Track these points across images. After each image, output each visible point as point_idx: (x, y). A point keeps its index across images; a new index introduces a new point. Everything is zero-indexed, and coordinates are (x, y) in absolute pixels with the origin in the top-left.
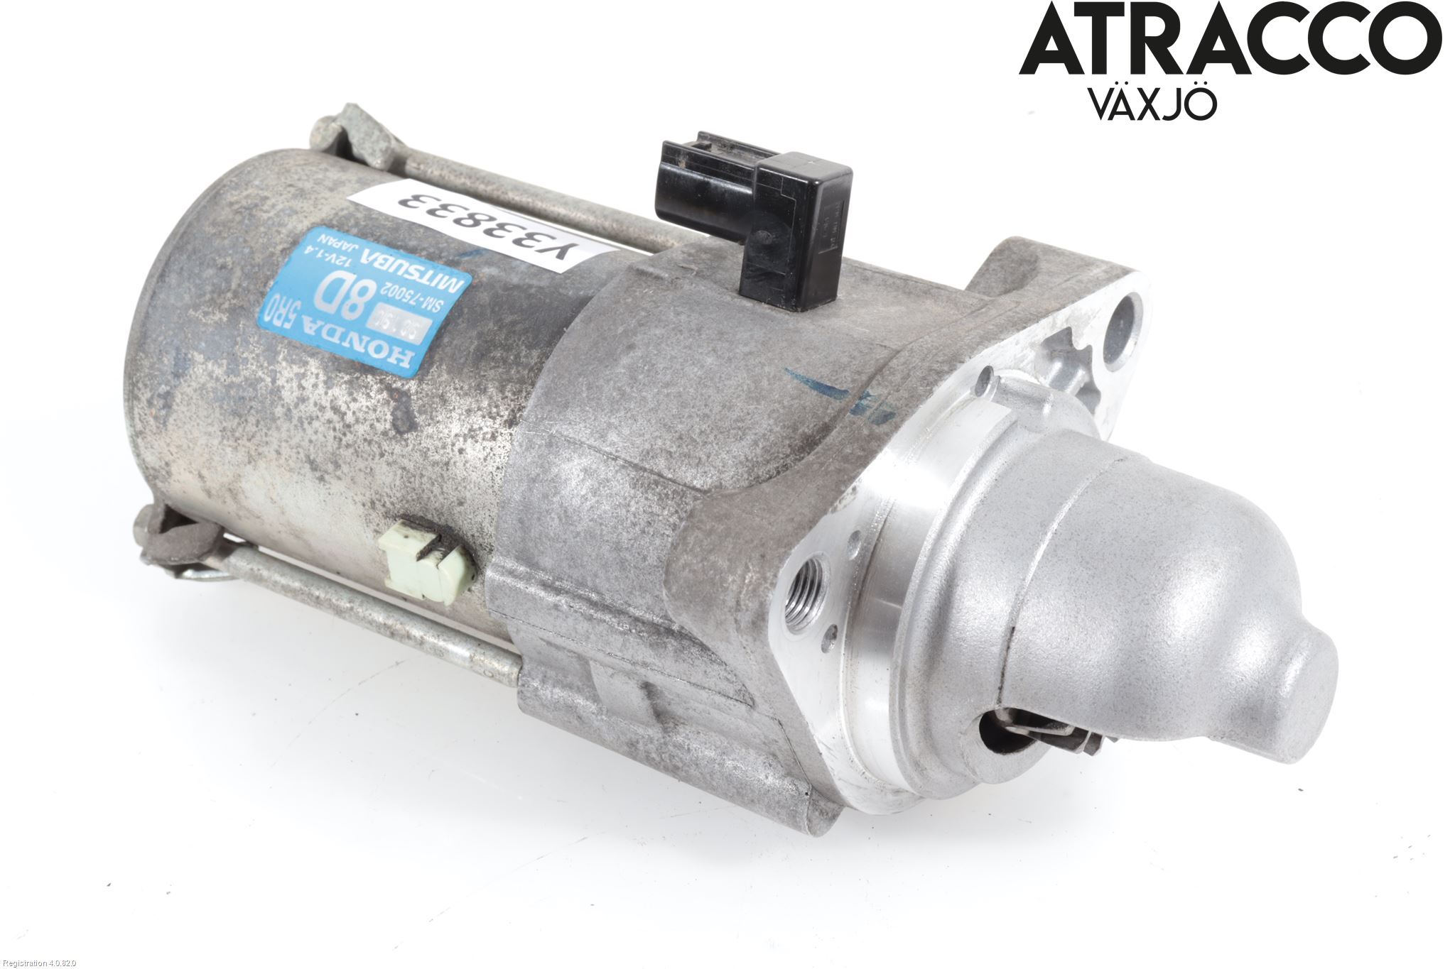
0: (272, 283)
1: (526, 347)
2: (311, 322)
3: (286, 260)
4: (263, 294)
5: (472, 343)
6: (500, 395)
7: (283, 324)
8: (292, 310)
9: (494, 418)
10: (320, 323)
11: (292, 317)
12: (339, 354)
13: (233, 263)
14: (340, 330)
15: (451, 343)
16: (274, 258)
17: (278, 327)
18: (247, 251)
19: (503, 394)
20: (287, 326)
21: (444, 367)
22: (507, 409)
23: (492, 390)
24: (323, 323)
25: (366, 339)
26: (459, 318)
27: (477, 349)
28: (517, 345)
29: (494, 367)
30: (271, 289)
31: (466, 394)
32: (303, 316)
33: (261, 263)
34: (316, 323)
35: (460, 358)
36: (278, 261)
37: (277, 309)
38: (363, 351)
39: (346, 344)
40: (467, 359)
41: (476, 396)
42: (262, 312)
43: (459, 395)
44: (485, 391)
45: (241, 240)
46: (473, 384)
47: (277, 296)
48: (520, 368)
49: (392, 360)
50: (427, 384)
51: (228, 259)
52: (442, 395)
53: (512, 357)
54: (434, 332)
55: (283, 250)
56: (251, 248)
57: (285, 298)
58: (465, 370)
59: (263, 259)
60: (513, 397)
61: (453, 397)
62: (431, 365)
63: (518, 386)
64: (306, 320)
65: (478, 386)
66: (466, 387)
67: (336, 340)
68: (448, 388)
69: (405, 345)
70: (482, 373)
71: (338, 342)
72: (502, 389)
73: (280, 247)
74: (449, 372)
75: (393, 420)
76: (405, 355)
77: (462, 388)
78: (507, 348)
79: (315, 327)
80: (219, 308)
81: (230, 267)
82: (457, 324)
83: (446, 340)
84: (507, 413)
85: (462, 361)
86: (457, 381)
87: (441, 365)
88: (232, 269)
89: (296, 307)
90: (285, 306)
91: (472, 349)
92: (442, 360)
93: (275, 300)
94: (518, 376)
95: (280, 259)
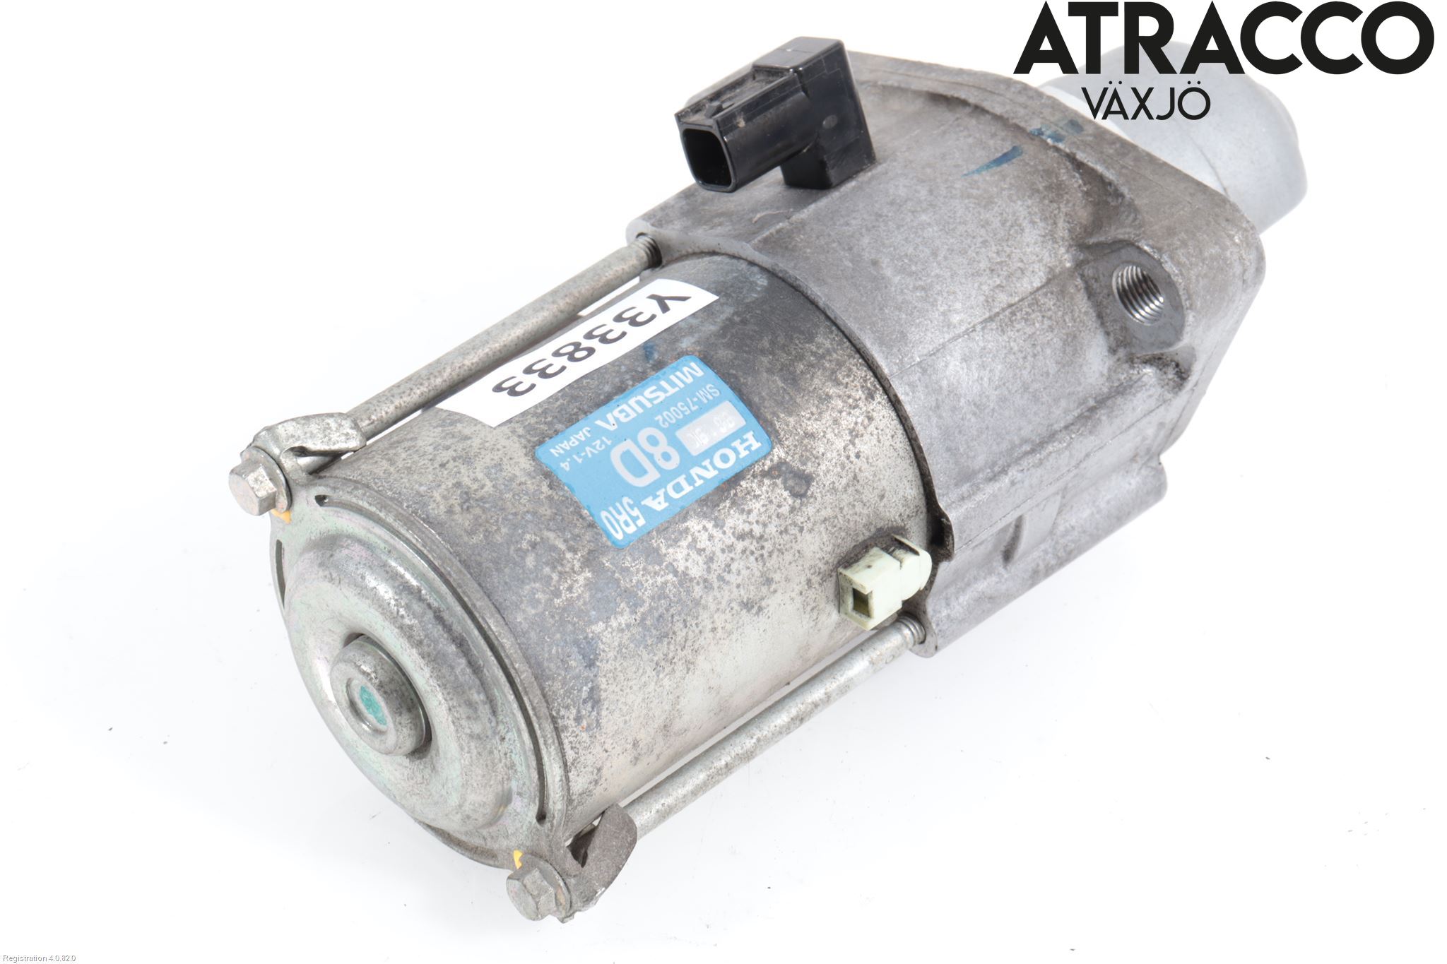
0: (585, 512)
1: (808, 343)
2: (653, 499)
3: (566, 488)
4: (592, 525)
5: (774, 382)
6: (841, 387)
7: (637, 526)
8: (628, 509)
9: (856, 407)
10: (661, 493)
11: (636, 512)
12: (701, 494)
13: (535, 535)
14: (681, 480)
15: (762, 397)
16: (556, 498)
17: (636, 531)
18: (529, 517)
19: (842, 384)
20: (641, 522)
21: (782, 415)
22: (857, 390)
23: (832, 391)
24: (663, 490)
25: (706, 463)
26: (739, 380)
27: (785, 380)
28: (802, 349)
29: (813, 376)
30: (591, 515)
31: (820, 413)
32: (643, 503)
33: (554, 511)
34: (659, 496)
35: (783, 397)
36: (563, 496)
37: (618, 521)
38: (716, 472)
39: (699, 483)
40: (789, 394)
41: (828, 406)
42: (609, 536)
43: (816, 420)
44: (829, 397)
45: (510, 517)
46: (816, 402)
47: (604, 514)
48: (828, 358)
49: (743, 454)
50: (786, 439)
51: (528, 537)
52: (806, 434)
53: (812, 358)
54: (742, 405)
55: (551, 487)
56: (527, 512)
57: (611, 509)
58: (798, 400)
59: (550, 508)
60: (851, 379)
61: (815, 425)
62: (772, 424)
63: (843, 369)
64: (648, 502)
65: (821, 400)
66: (814, 410)
67: (688, 489)
68: (804, 425)
69: (738, 435)
70: (811, 389)
71: (692, 488)
72: (837, 383)
73: (545, 488)
74: (790, 414)
75: (790, 492)
76: (747, 440)
77: (812, 414)
78: (800, 357)
79: (661, 499)
80: (575, 572)
81: (538, 539)
82: (746, 384)
83: (756, 399)
84: (860, 392)
85: (787, 398)
86: (803, 414)
87: (778, 417)
88: (542, 538)
89: (629, 504)
90: (620, 513)
91: (780, 384)
92: (774, 414)
93: (607, 518)
94: (834, 363)
95: (561, 493)
